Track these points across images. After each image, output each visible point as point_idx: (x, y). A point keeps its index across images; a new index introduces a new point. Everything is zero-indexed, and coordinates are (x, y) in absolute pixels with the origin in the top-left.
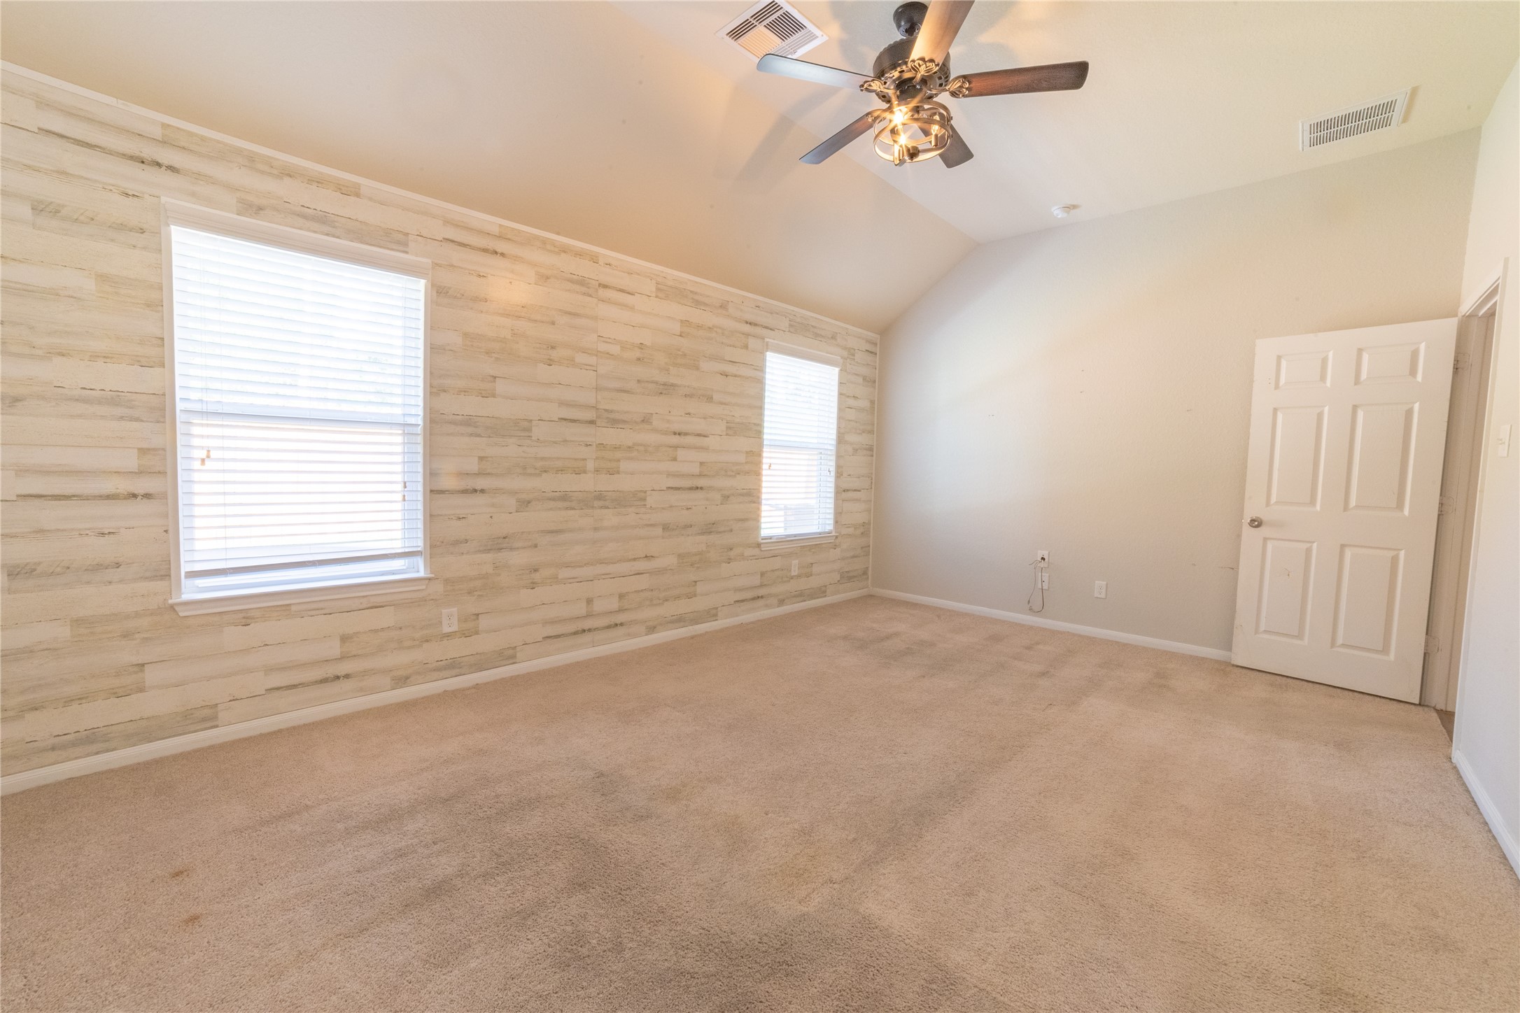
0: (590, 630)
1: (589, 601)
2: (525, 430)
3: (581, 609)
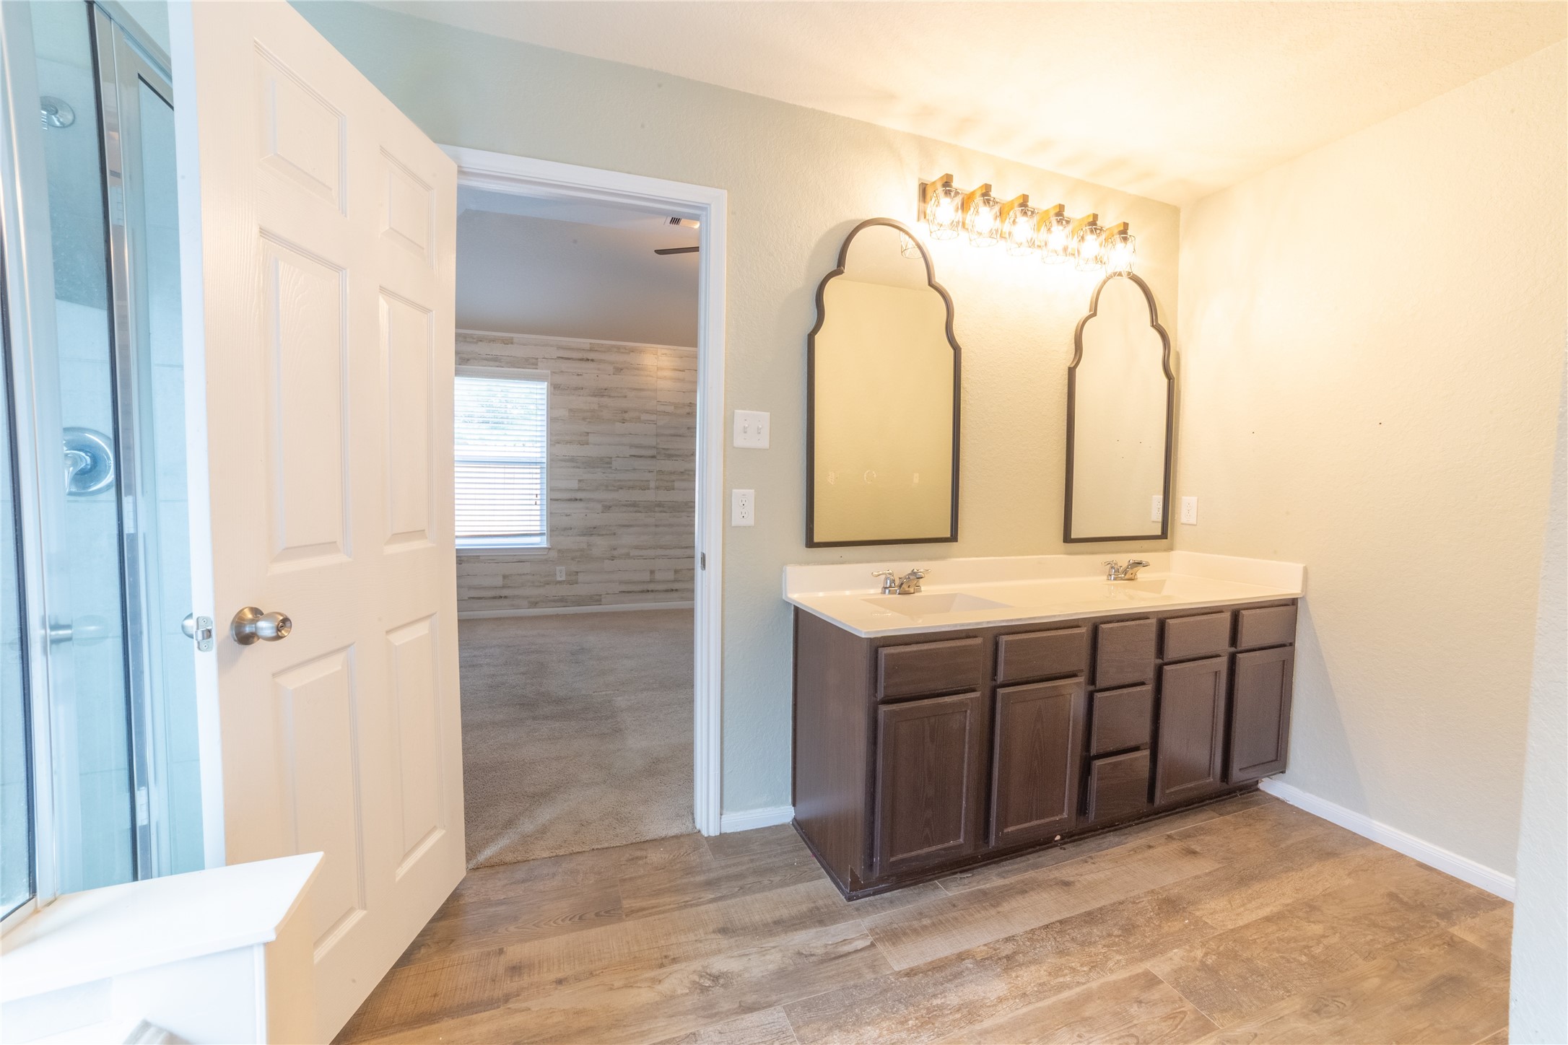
0: (652, 591)
1: (652, 572)
2: (607, 463)
3: (646, 577)
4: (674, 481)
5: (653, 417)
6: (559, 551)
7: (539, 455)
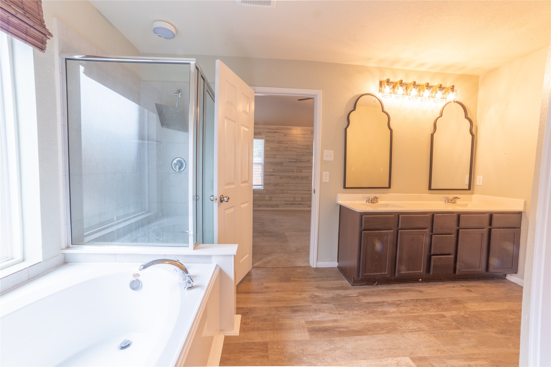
0: (294, 204)
1: (295, 198)
2: (282, 164)
3: (293, 199)
4: (302, 170)
5: (296, 150)
6: (267, 190)
7: (261, 161)
